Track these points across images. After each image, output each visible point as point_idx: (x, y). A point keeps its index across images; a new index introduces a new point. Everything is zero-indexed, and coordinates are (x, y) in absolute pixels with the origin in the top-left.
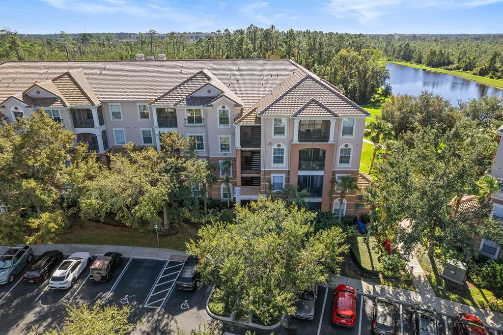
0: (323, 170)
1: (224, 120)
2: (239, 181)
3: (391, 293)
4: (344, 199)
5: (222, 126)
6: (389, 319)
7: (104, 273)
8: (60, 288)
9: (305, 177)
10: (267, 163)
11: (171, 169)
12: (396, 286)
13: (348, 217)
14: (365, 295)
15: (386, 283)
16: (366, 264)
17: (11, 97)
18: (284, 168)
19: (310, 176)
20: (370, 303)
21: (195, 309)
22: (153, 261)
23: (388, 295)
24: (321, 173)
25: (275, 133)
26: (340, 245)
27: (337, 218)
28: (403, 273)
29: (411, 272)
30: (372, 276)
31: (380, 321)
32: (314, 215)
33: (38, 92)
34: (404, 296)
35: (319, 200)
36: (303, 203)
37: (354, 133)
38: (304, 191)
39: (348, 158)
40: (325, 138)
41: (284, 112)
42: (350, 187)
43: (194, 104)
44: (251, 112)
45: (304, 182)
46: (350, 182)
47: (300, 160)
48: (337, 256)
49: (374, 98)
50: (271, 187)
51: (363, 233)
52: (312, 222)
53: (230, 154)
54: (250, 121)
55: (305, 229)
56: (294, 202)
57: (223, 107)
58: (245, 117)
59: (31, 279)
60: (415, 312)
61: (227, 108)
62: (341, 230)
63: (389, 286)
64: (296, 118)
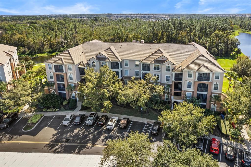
0: (207, 92)
1: (168, 70)
2: (173, 94)
3: (234, 144)
4: (215, 104)
5: (167, 72)
6: (232, 152)
7: (125, 125)
8: (110, 129)
9: (200, 94)
10: (185, 87)
11: (149, 88)
12: (236, 142)
13: (217, 112)
14: (223, 144)
15: (232, 140)
16: (224, 131)
17: (92, 58)
18: (192, 90)
19: (201, 94)
20: (225, 147)
21: (158, 142)
22: (140, 122)
23: (233, 145)
24: (206, 93)
25: (189, 77)
26: (213, 122)
27: (213, 112)
28: (240, 137)
29: (244, 138)
30: (226, 137)
31: (229, 153)
32: (204, 110)
33: (101, 56)
34: (240, 146)
35: (205, 104)
36: (199, 104)
37: (219, 78)
38: (199, 100)
39: (217, 88)
40: (208, 79)
41: (192, 69)
42: (218, 99)
43: (157, 63)
44: (179, 68)
45: (199, 96)
46: (218, 98)
47: (198, 88)
48: (212, 126)
49: (232, 54)
50: (186, 97)
51: (223, 119)
52: (203, 112)
53: (170, 82)
54: (179, 71)
55: (201, 115)
56: (196, 105)
57: (168, 65)
58: (177, 69)
59: (100, 125)
60: (243, 152)
61: (170, 65)
62: (214, 116)
63: (233, 141)
64: (197, 72)
